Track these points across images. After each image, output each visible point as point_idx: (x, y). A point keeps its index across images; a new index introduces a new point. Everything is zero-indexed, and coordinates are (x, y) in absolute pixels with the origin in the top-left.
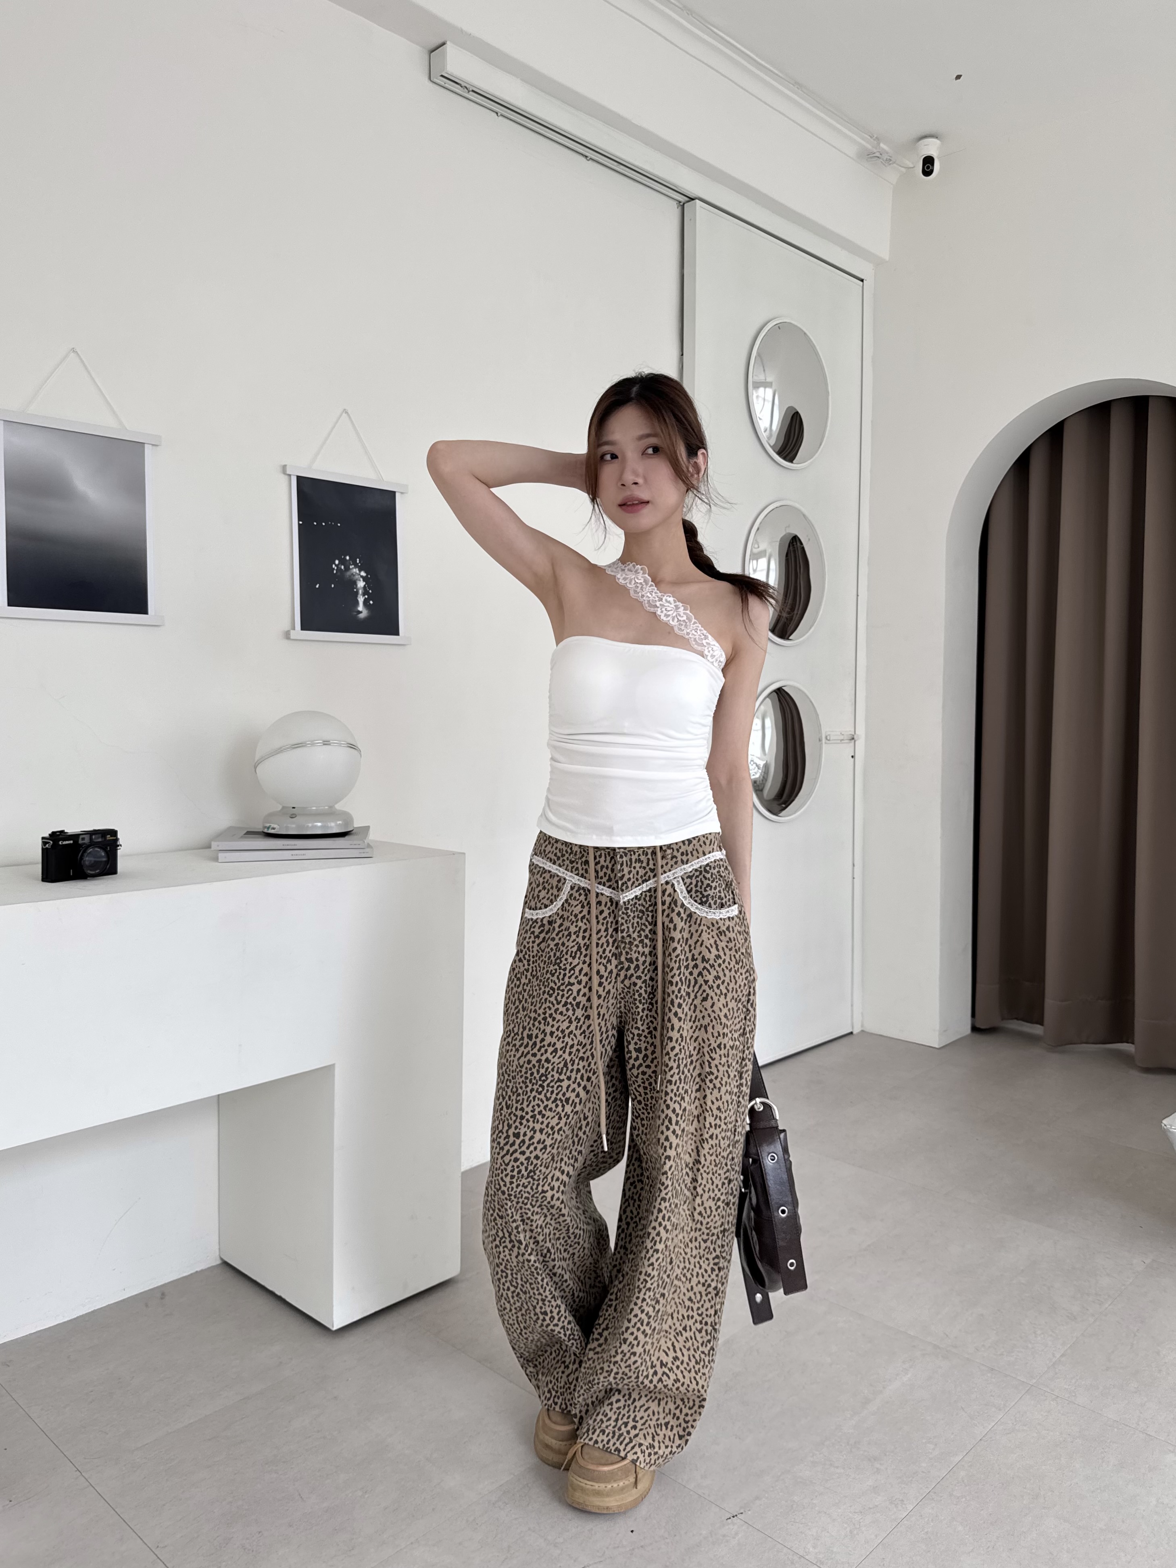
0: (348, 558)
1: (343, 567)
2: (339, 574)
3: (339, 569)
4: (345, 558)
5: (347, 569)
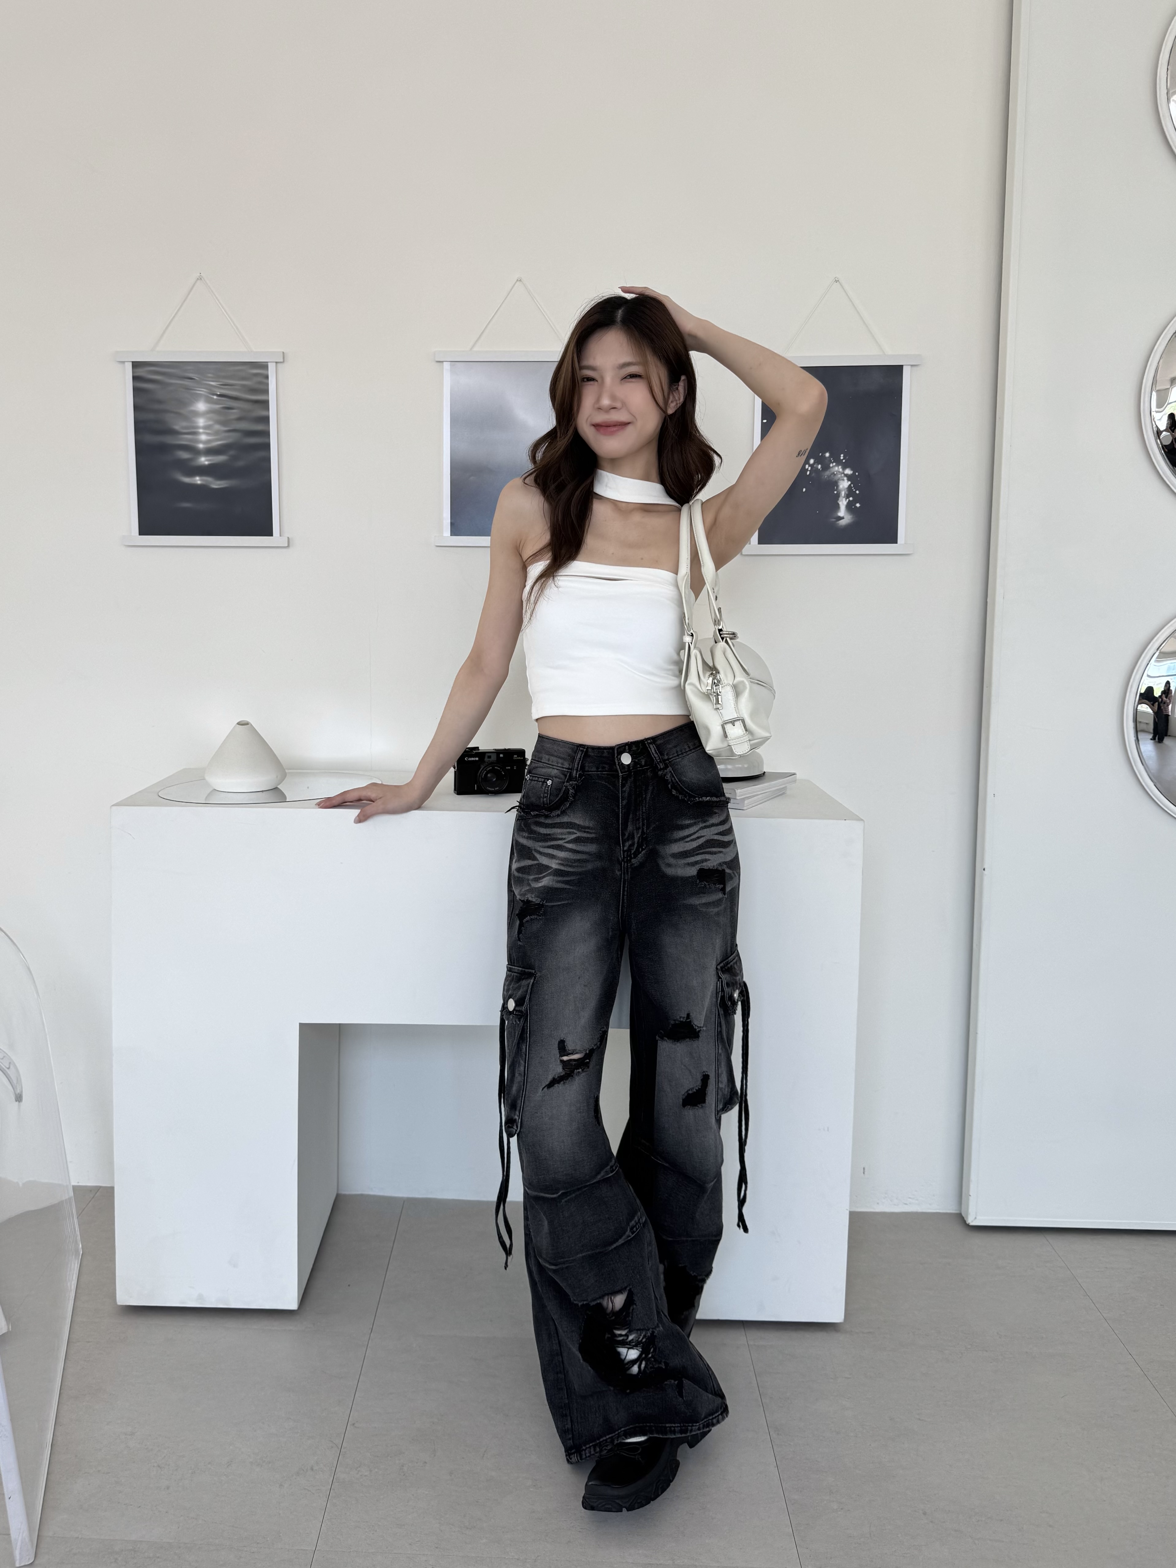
0: (827, 455)
1: (819, 467)
2: (813, 475)
4: (823, 456)
5: (826, 467)
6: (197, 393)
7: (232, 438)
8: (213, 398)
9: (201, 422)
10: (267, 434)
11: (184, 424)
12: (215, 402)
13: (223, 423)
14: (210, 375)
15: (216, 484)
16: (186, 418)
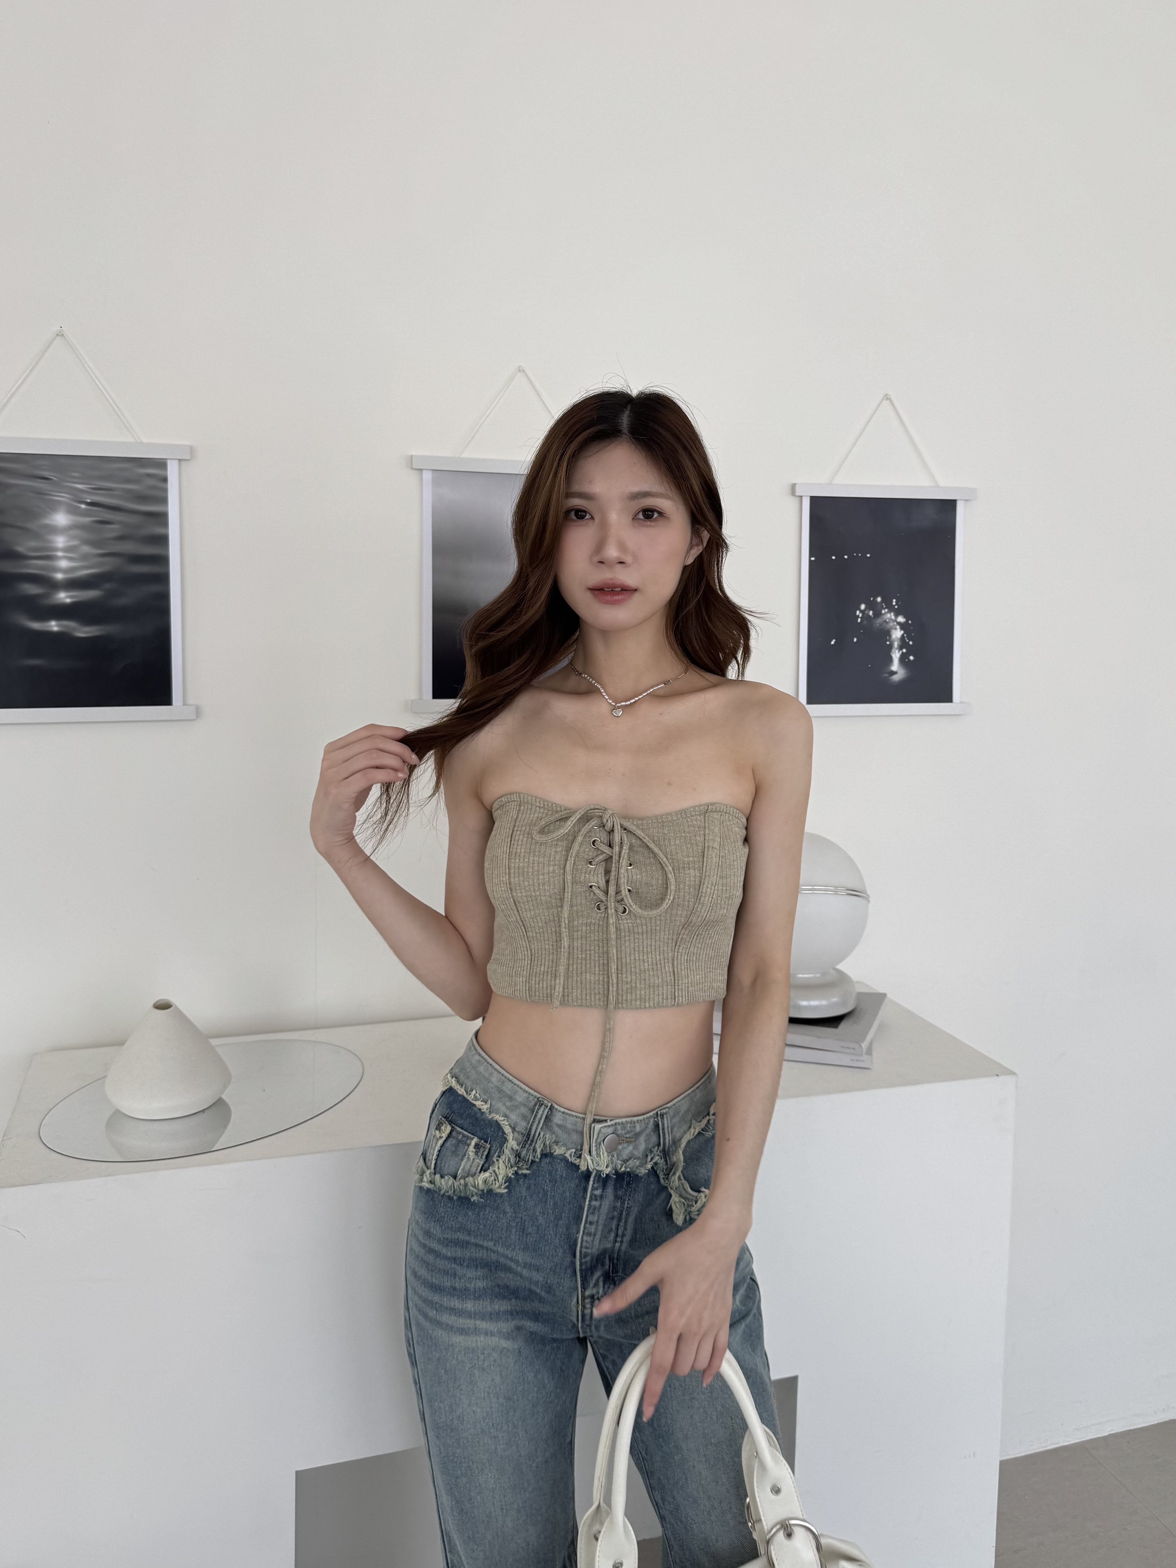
3: (865, 616)
7: (108, 565)
8: (80, 507)
9: (60, 541)
10: (163, 560)
12: (84, 514)
15: (83, 632)
16: (37, 536)
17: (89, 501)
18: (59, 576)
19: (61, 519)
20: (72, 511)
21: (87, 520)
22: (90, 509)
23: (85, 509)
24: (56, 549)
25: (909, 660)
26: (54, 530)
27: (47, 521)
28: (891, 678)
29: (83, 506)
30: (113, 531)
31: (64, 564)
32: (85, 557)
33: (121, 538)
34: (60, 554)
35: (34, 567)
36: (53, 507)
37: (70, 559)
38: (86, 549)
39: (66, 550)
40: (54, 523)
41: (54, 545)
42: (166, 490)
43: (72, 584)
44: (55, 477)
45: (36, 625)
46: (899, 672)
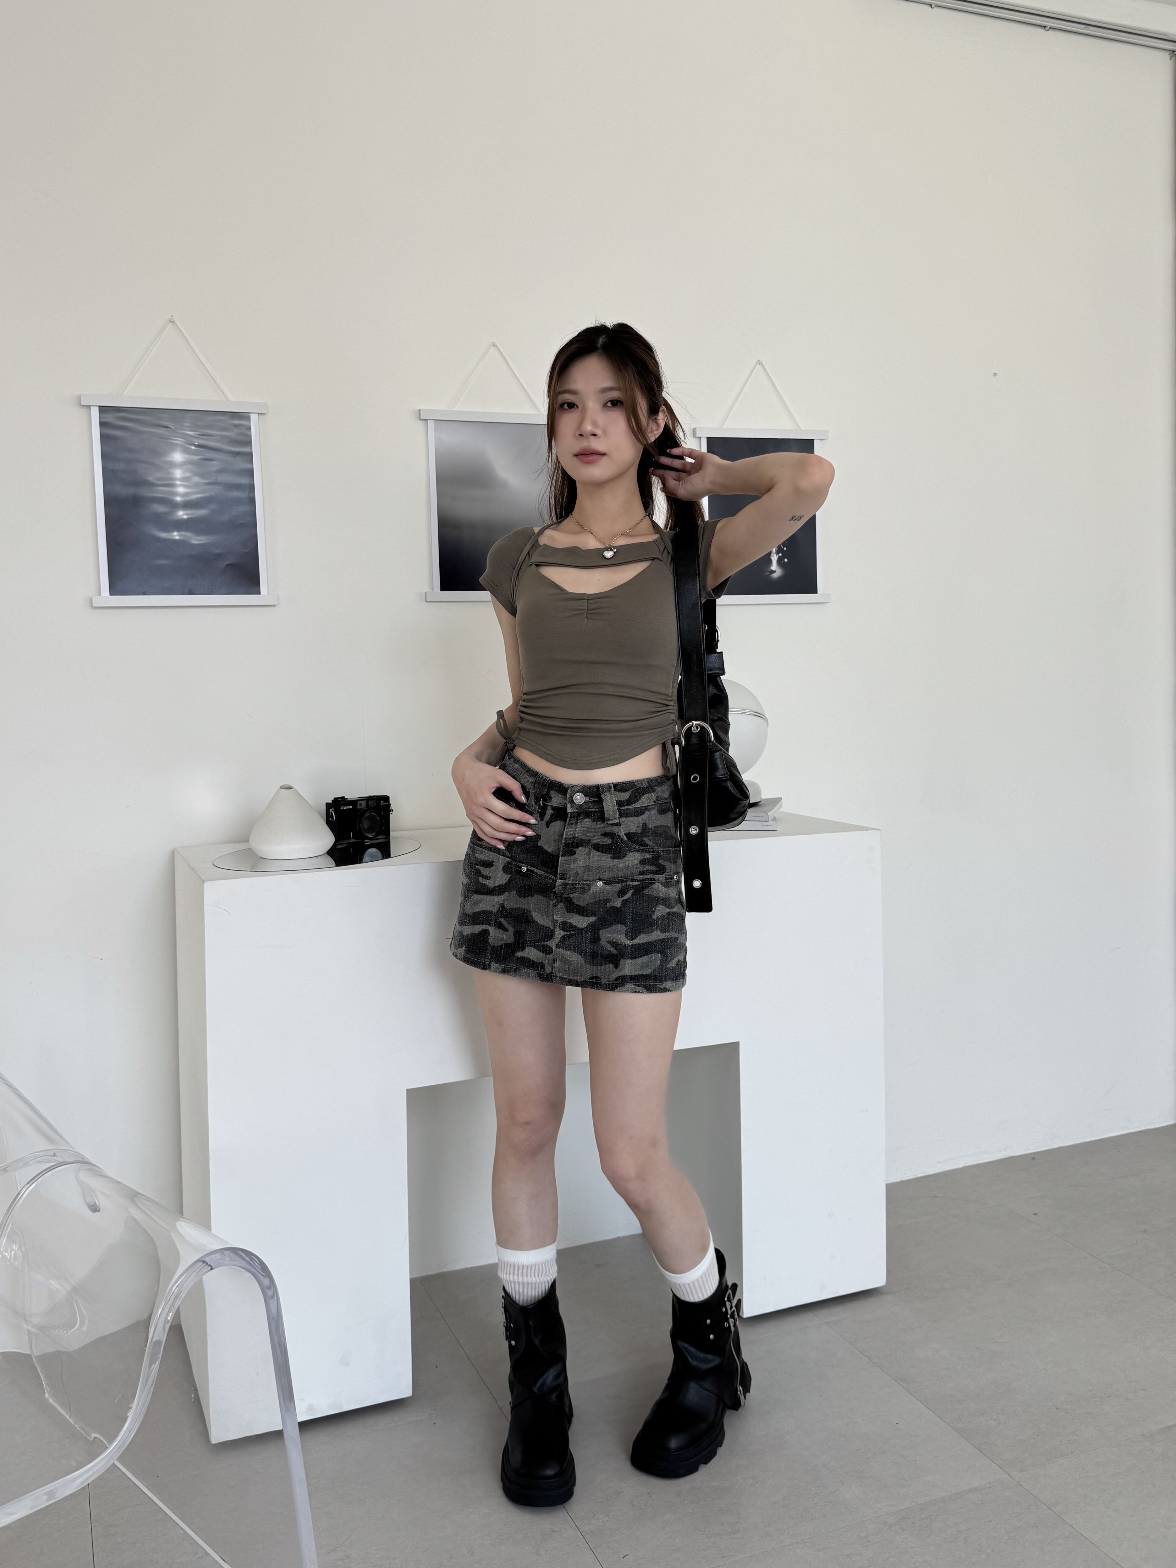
6: (173, 444)
8: (191, 448)
9: (178, 473)
11: (159, 475)
13: (202, 476)
14: (187, 424)
17: (197, 444)
18: (178, 499)
19: (178, 457)
20: (186, 451)
21: (196, 458)
22: (198, 450)
23: (194, 450)
24: (175, 479)
25: (784, 562)
26: (173, 465)
27: (168, 459)
28: (771, 575)
29: (193, 448)
30: (215, 466)
31: (181, 490)
32: (196, 485)
33: (220, 471)
34: (178, 483)
35: (160, 492)
36: (173, 447)
37: (186, 486)
38: (196, 479)
39: (182, 480)
40: (174, 460)
41: (174, 476)
42: (250, 436)
43: (187, 505)
44: (173, 426)
45: (164, 535)
46: (777, 571)
